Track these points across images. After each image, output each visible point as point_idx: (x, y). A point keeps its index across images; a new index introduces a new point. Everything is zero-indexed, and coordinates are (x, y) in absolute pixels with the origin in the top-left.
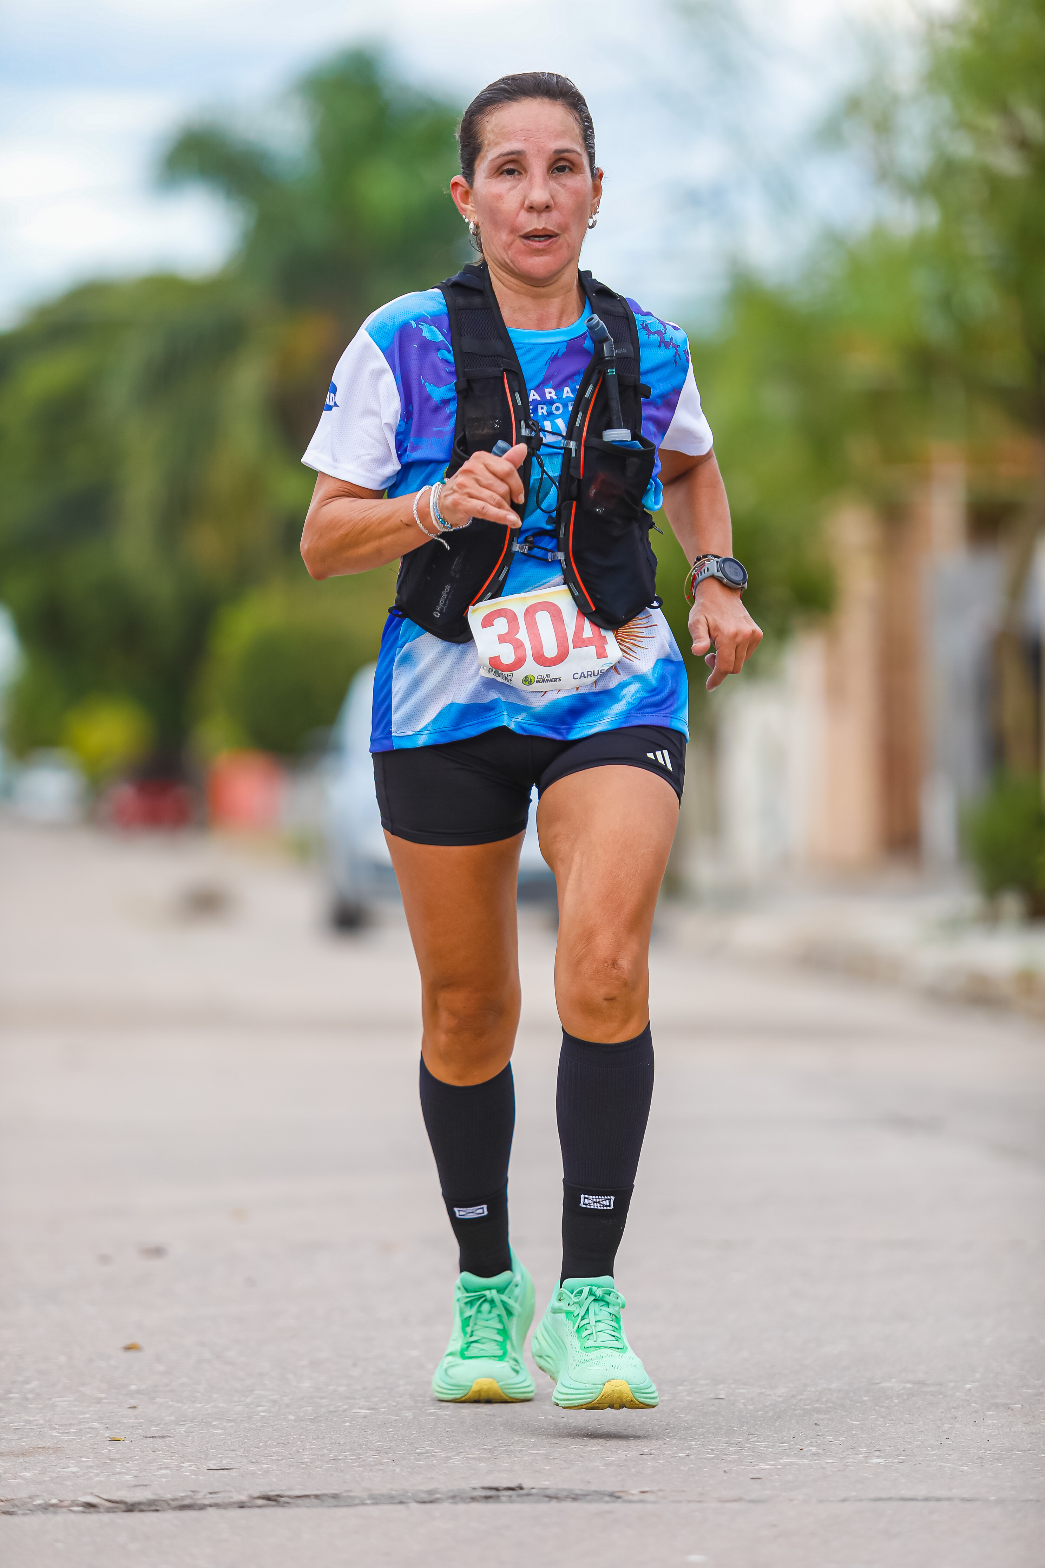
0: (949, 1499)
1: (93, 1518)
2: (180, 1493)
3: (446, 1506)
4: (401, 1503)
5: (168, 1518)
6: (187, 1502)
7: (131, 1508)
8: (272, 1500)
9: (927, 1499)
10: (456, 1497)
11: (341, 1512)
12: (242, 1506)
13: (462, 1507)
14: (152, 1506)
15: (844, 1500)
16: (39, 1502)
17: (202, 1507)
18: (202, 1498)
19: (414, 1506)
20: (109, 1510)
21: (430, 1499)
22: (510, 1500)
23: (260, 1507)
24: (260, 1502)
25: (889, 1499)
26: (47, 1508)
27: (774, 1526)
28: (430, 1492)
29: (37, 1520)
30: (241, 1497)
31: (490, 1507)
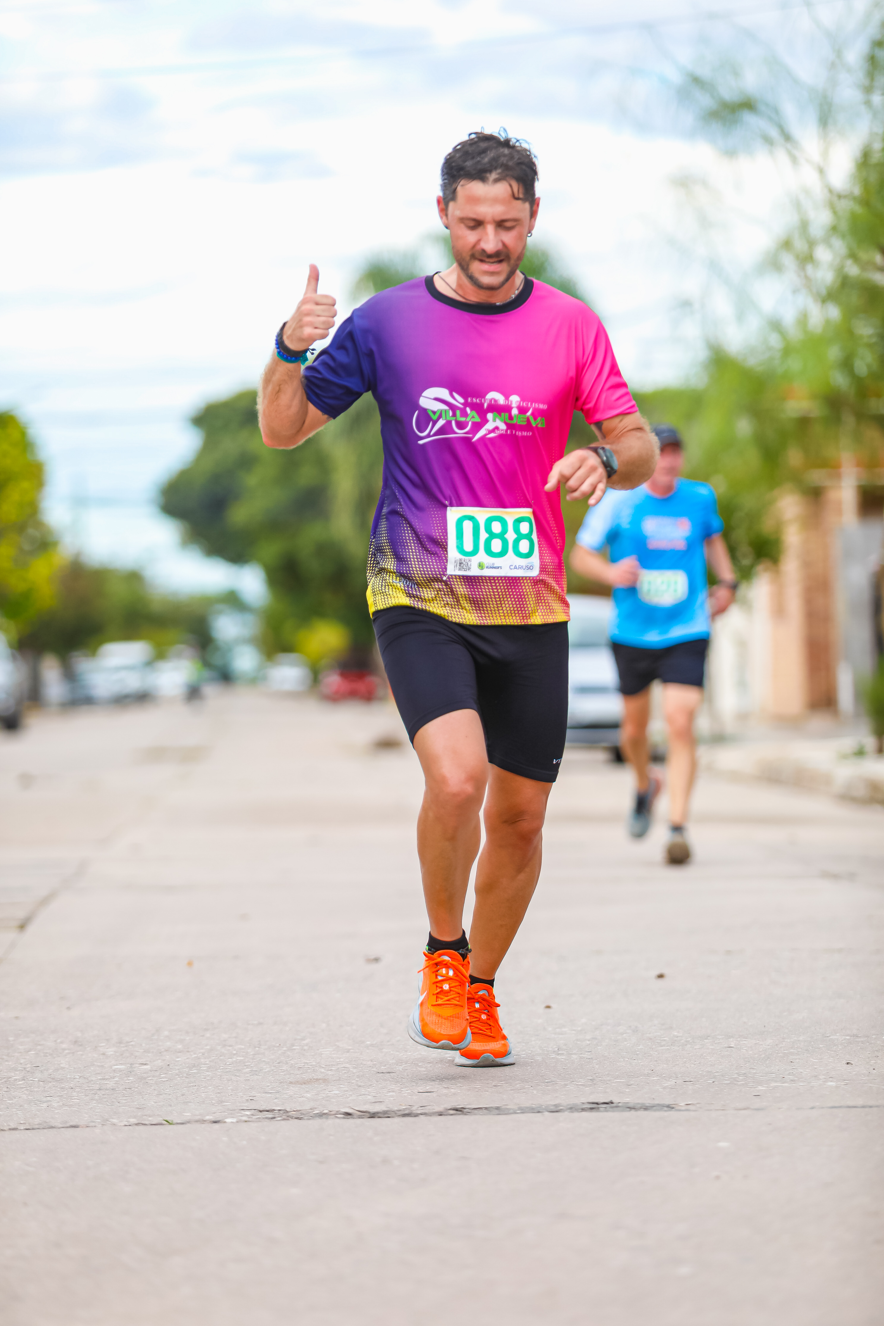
1: (350, 1122)
2: (402, 1106)
3: (567, 1114)
4: (539, 1112)
5: (396, 1121)
6: (406, 1112)
7: (373, 1116)
8: (459, 1110)
10: (572, 1109)
11: (502, 1118)
12: (441, 1114)
13: (576, 1115)
14: (386, 1115)
15: (813, 1108)
16: (317, 1112)
17: (416, 1115)
18: (415, 1110)
19: (547, 1114)
20: (360, 1117)
21: (556, 1110)
22: (606, 1110)
23: (452, 1115)
24: (452, 1112)
25: (840, 1107)
26: (321, 1115)
27: (771, 1124)
28: (556, 1106)
29: (317, 1122)
30: (440, 1109)
31: (593, 1114)
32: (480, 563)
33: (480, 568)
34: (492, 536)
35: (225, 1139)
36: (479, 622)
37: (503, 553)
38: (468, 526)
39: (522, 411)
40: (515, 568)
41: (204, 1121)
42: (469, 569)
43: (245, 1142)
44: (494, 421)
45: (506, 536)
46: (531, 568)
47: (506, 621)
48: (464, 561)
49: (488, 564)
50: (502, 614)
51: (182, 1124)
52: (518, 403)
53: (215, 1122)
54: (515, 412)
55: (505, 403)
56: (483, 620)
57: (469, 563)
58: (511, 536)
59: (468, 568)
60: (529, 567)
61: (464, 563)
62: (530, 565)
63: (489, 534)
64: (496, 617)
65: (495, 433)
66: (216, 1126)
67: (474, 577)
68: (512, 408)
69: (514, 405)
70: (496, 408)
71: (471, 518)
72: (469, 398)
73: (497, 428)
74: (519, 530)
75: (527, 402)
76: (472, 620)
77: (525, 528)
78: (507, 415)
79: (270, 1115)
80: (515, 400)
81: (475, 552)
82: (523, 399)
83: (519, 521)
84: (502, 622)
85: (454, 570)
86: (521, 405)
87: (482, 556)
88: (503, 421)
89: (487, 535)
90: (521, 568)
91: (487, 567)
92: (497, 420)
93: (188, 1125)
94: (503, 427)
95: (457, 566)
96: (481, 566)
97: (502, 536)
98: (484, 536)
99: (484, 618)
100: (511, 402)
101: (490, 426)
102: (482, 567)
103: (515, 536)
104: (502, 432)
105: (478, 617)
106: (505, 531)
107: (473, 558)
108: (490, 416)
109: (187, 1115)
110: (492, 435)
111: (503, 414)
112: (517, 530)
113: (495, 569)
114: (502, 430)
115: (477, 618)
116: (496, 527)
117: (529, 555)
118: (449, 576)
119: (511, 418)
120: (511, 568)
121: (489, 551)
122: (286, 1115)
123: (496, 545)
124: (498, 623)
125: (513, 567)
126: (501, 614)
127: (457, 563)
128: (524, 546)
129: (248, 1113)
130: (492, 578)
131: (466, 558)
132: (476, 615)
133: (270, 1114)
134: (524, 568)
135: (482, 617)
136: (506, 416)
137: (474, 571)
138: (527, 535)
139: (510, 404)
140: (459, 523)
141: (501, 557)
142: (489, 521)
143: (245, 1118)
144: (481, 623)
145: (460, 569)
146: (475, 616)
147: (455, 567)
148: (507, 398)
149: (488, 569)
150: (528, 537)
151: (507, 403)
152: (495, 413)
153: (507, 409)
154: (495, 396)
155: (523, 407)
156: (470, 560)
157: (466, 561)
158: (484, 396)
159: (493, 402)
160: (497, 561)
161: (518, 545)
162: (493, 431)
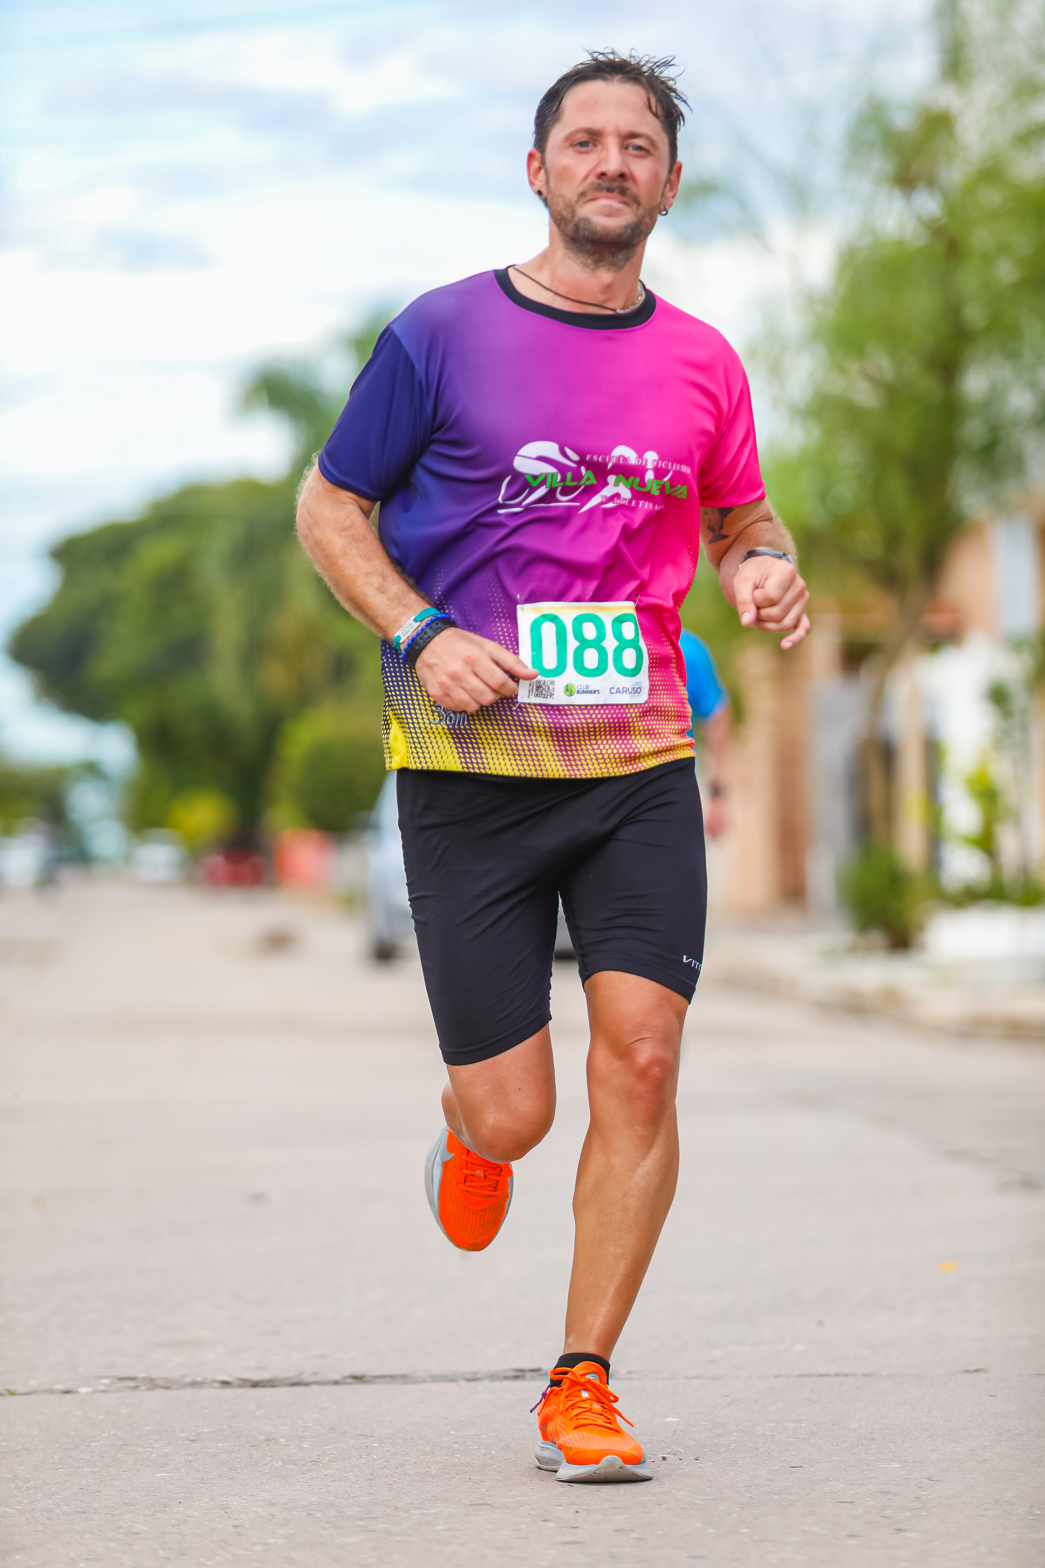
0: (854, 1375)
1: (228, 1392)
2: (290, 1373)
3: (486, 1383)
4: (453, 1381)
5: (283, 1391)
6: (296, 1380)
7: (255, 1384)
8: (358, 1379)
9: (837, 1375)
10: (493, 1377)
11: (409, 1387)
12: (336, 1383)
13: (498, 1384)
14: (270, 1383)
15: (777, 1376)
16: (188, 1380)
17: (307, 1384)
18: (307, 1378)
19: (463, 1383)
20: (240, 1386)
21: (473, 1378)
22: (533, 1379)
23: (349, 1384)
24: (350, 1380)
25: (810, 1375)
26: (194, 1384)
27: (727, 1396)
28: (474, 1373)
29: (189, 1393)
30: (336, 1377)
31: (518, 1384)
32: (567, 686)
33: (568, 693)
34: (584, 644)
35: (78, 1413)
36: (567, 773)
37: (600, 670)
38: (548, 630)
39: (659, 473)
40: (618, 691)
41: (52, 1392)
42: (550, 696)
43: (102, 1417)
44: (616, 484)
45: (603, 644)
46: (639, 691)
47: (608, 772)
48: (544, 684)
49: (579, 687)
50: (602, 761)
51: (27, 1394)
52: (655, 463)
53: (67, 1392)
54: (650, 475)
55: (638, 462)
56: (573, 770)
57: (551, 687)
58: (610, 643)
59: (549, 694)
60: (636, 689)
61: (544, 687)
62: (637, 687)
63: (579, 641)
64: (593, 764)
65: (614, 503)
66: (68, 1397)
67: (558, 706)
68: (647, 470)
69: (650, 466)
70: (624, 470)
71: (553, 619)
72: (588, 456)
73: (617, 495)
74: (621, 634)
75: (667, 462)
76: (558, 770)
77: (629, 630)
78: (637, 480)
79: (132, 1384)
80: (651, 457)
81: (560, 669)
82: (662, 458)
83: (620, 620)
84: (602, 773)
85: (529, 697)
86: (659, 466)
87: (571, 676)
88: (629, 487)
89: (577, 644)
90: (626, 691)
91: (578, 692)
92: (621, 485)
93: (33, 1397)
94: (626, 494)
95: (532, 691)
96: (568, 690)
97: (597, 644)
98: (572, 644)
99: (575, 768)
100: (646, 461)
101: (607, 492)
102: (571, 691)
103: (616, 644)
104: (624, 502)
105: (566, 765)
106: (601, 636)
107: (557, 679)
108: (611, 479)
109: (33, 1384)
110: (610, 505)
111: (631, 478)
112: (618, 635)
113: (590, 695)
114: (625, 499)
115: (565, 768)
116: (589, 631)
117: (635, 672)
118: (520, 704)
119: (642, 484)
120: (612, 692)
121: (580, 668)
122: (152, 1384)
123: (591, 658)
124: (597, 774)
125: (614, 691)
126: (599, 761)
127: (533, 686)
128: (629, 658)
129: (106, 1381)
130: (583, 707)
131: (547, 679)
132: (563, 763)
133: (132, 1382)
134: (630, 692)
135: (571, 765)
136: (635, 481)
137: (559, 698)
138: (632, 641)
139: (644, 464)
140: (536, 627)
141: (598, 676)
142: (579, 622)
143: (102, 1388)
144: (570, 775)
145: (537, 695)
146: (561, 765)
147: (529, 691)
148: (640, 455)
149: (579, 695)
150: (634, 644)
151: (640, 463)
152: (621, 477)
153: (638, 471)
154: (624, 452)
155: (661, 469)
156: (552, 683)
157: (546, 684)
158: (609, 453)
159: (621, 462)
160: (593, 683)
161: (621, 657)
162: (611, 499)
